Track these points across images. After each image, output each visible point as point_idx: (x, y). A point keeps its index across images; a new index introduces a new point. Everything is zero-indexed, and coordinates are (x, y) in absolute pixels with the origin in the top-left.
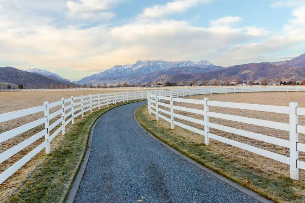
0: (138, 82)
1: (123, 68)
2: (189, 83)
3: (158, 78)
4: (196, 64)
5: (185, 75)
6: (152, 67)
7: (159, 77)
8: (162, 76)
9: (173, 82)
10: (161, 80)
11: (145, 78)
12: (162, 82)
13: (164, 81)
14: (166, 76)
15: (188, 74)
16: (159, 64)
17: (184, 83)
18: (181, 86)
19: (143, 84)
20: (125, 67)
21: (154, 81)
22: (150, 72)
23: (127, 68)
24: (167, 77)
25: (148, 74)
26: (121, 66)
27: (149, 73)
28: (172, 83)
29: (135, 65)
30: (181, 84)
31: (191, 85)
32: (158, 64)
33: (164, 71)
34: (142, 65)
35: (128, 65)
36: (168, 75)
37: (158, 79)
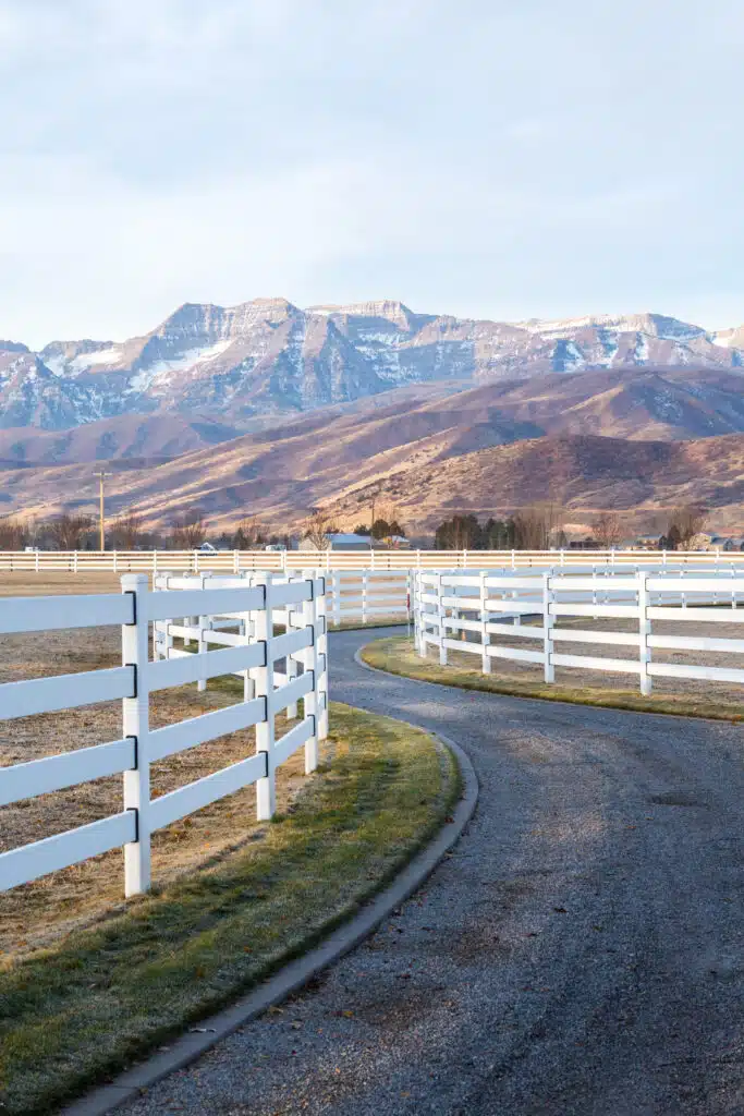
0: (177, 502)
1: (44, 372)
2: (652, 522)
3: (367, 474)
4: (721, 342)
5: (617, 445)
6: (319, 365)
7: (377, 458)
8: (400, 457)
9: (501, 513)
10: (397, 486)
11: (246, 471)
12: (406, 510)
13: (420, 499)
14: (442, 457)
15: (638, 437)
16: (376, 344)
17: (601, 523)
18: (574, 545)
19: (231, 528)
20: (54, 365)
21: (326, 494)
22: (292, 417)
23: (74, 374)
24: (446, 463)
25: (274, 435)
26: (22, 349)
27: (276, 426)
28: (497, 517)
29: (154, 350)
30: (577, 529)
31: (671, 542)
32: (370, 337)
33: (418, 404)
34: (221, 347)
35: (90, 346)
36: (458, 450)
37: (361, 484)
